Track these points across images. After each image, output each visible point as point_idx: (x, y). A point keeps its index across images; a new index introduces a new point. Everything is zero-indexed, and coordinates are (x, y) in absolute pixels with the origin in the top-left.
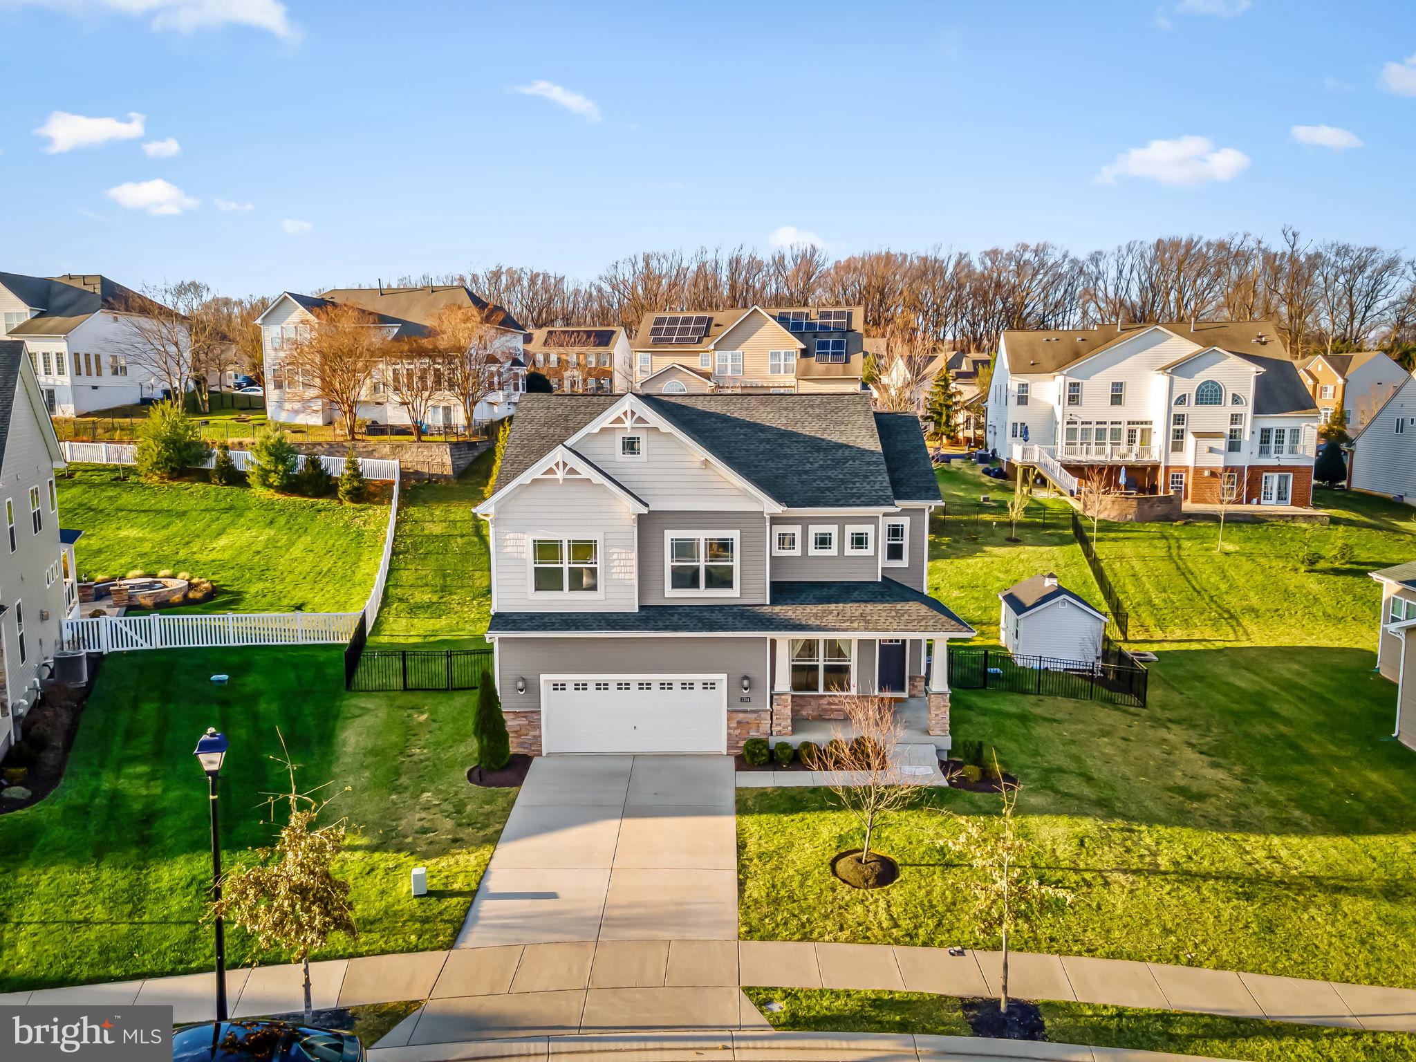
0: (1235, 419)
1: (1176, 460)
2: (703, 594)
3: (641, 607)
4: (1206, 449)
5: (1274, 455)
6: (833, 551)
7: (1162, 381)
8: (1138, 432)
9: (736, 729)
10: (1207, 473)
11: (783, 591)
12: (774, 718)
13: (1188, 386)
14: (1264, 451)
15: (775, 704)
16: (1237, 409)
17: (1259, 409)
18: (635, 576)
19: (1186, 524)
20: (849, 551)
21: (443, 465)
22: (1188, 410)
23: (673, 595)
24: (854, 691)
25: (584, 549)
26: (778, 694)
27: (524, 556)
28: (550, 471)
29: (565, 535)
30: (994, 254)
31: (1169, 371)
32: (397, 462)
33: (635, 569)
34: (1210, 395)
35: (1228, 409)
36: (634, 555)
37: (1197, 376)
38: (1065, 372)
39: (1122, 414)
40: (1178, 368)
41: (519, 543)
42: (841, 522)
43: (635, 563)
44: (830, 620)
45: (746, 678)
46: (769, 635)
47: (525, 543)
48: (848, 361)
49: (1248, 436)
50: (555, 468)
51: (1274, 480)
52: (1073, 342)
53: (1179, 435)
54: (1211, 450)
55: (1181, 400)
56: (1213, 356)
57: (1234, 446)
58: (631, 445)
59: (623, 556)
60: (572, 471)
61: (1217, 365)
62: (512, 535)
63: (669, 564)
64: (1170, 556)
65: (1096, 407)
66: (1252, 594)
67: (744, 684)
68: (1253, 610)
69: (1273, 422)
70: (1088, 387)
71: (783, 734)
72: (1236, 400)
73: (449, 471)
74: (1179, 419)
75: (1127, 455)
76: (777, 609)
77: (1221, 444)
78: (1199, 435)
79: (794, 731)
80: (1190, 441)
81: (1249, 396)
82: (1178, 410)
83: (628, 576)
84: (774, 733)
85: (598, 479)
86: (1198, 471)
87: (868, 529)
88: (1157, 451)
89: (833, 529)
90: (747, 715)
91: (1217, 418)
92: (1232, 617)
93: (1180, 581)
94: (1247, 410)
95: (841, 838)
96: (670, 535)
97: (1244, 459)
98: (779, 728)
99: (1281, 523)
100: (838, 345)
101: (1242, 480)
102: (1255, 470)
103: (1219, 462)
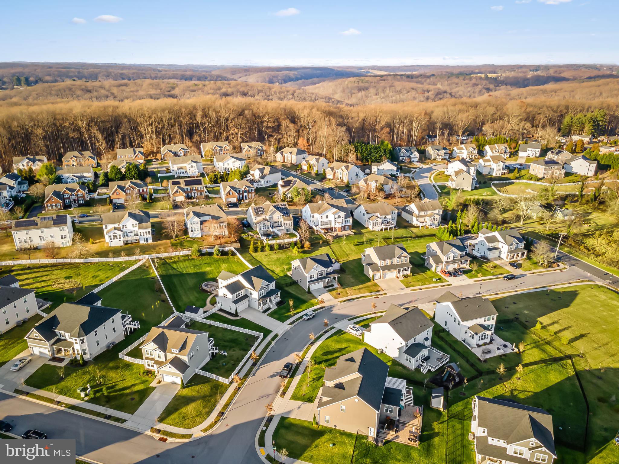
1: (335, 226)
4: (339, 225)
7: (333, 215)
8: (329, 223)
9: (323, 286)
12: (326, 284)
13: (336, 216)
14: (346, 224)
19: (339, 238)
21: (239, 246)
22: (337, 219)
23: (319, 277)
29: (312, 274)
32: (232, 247)
34: (339, 217)
35: (341, 219)
37: (337, 214)
39: (328, 220)
40: (335, 214)
46: (326, 278)
48: (290, 216)
49: (344, 222)
51: (347, 228)
53: (335, 223)
61: (340, 213)
64: (339, 246)
65: (324, 219)
67: (324, 282)
69: (346, 220)
70: (323, 217)
72: (342, 217)
74: (335, 221)
75: (329, 226)
77: (341, 223)
78: (338, 223)
81: (344, 217)
82: (335, 219)
84: (326, 286)
86: (338, 228)
88: (333, 225)
91: (340, 220)
94: (344, 219)
95: (335, 292)
97: (343, 225)
100: (287, 213)
101: (343, 229)
102: (345, 226)
103: (341, 226)
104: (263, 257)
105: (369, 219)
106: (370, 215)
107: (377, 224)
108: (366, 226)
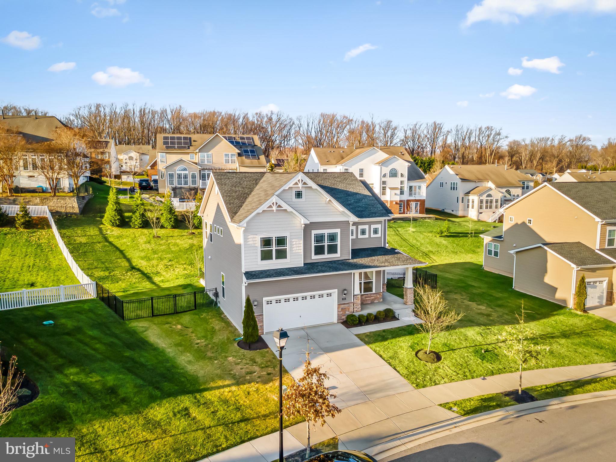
0: (402, 182)
1: (384, 198)
2: (326, 256)
3: (304, 264)
4: (394, 194)
5: (414, 196)
6: (367, 236)
7: (378, 168)
9: (341, 311)
10: (394, 203)
11: (356, 253)
12: (355, 305)
13: (387, 170)
14: (410, 194)
15: (355, 300)
16: (402, 179)
17: (408, 180)
18: (302, 251)
19: (394, 222)
20: (373, 236)
21: (73, 207)
22: (388, 179)
23: (315, 258)
24: (374, 291)
25: (281, 241)
26: (356, 295)
27: (256, 245)
28: (270, 207)
29: (274, 235)
30: (259, 115)
31: (381, 164)
32: (47, 207)
33: (302, 248)
34: (394, 174)
35: (399, 179)
36: (302, 242)
37: (389, 166)
38: (343, 165)
40: (383, 163)
41: (255, 239)
42: (369, 224)
43: (302, 245)
44: (376, 263)
45: (345, 290)
46: (353, 271)
47: (257, 239)
48: (259, 159)
49: (406, 189)
50: (272, 205)
51: (413, 204)
52: (339, 153)
53: (384, 189)
54: (396, 194)
55: (385, 176)
56: (395, 159)
57: (402, 193)
58: (299, 195)
59: (297, 243)
60: (279, 206)
61: (396, 162)
62: (251, 236)
63: (313, 244)
64: (397, 234)
66: (428, 246)
67: (344, 293)
68: (432, 252)
69: (413, 184)
71: (359, 312)
72: (402, 175)
73: (77, 210)
74: (384, 183)
76: (355, 260)
77: (398, 192)
78: (391, 189)
79: (362, 309)
80: (388, 191)
81: (406, 174)
82: (384, 179)
83: (299, 251)
84: (355, 312)
85: (289, 209)
86: (391, 202)
87: (379, 226)
89: (366, 227)
90: (345, 305)
91: (395, 182)
92: (426, 255)
93: (404, 243)
94: (405, 179)
95: (411, 347)
96: (314, 232)
97: (405, 197)
98: (357, 309)
99: (422, 220)
100: (252, 151)
101: (405, 205)
102: (408, 201)
103: (398, 198)
104: (142, 240)
105: (469, 193)
106: (470, 186)
107: (489, 204)
108: (460, 213)
